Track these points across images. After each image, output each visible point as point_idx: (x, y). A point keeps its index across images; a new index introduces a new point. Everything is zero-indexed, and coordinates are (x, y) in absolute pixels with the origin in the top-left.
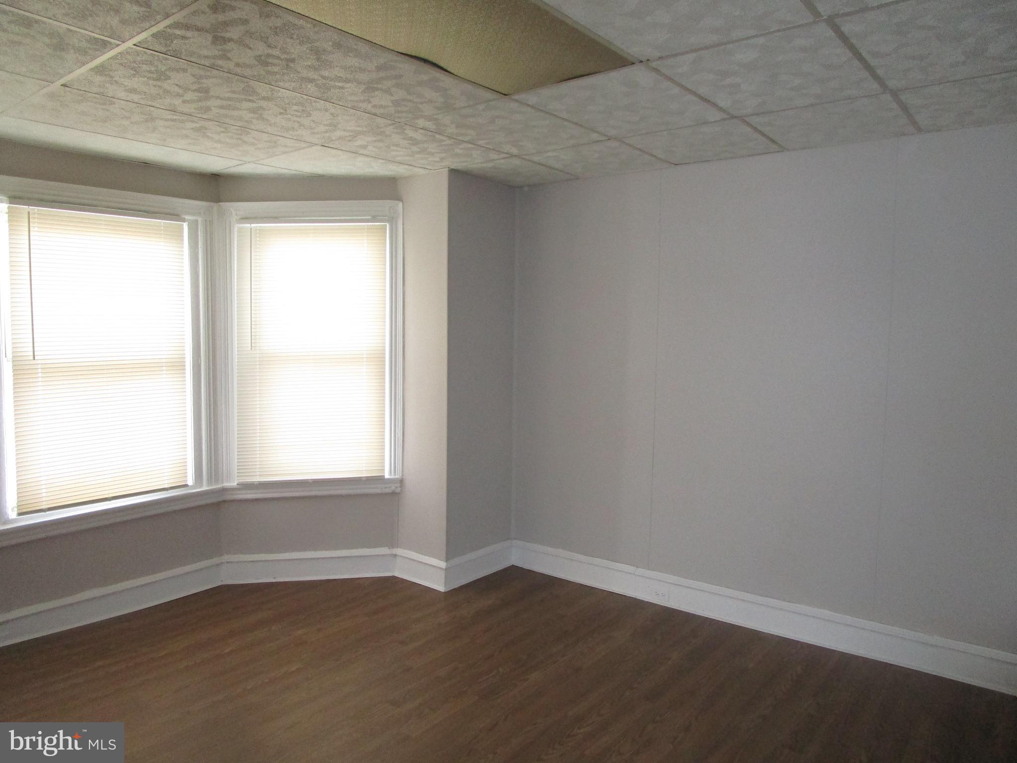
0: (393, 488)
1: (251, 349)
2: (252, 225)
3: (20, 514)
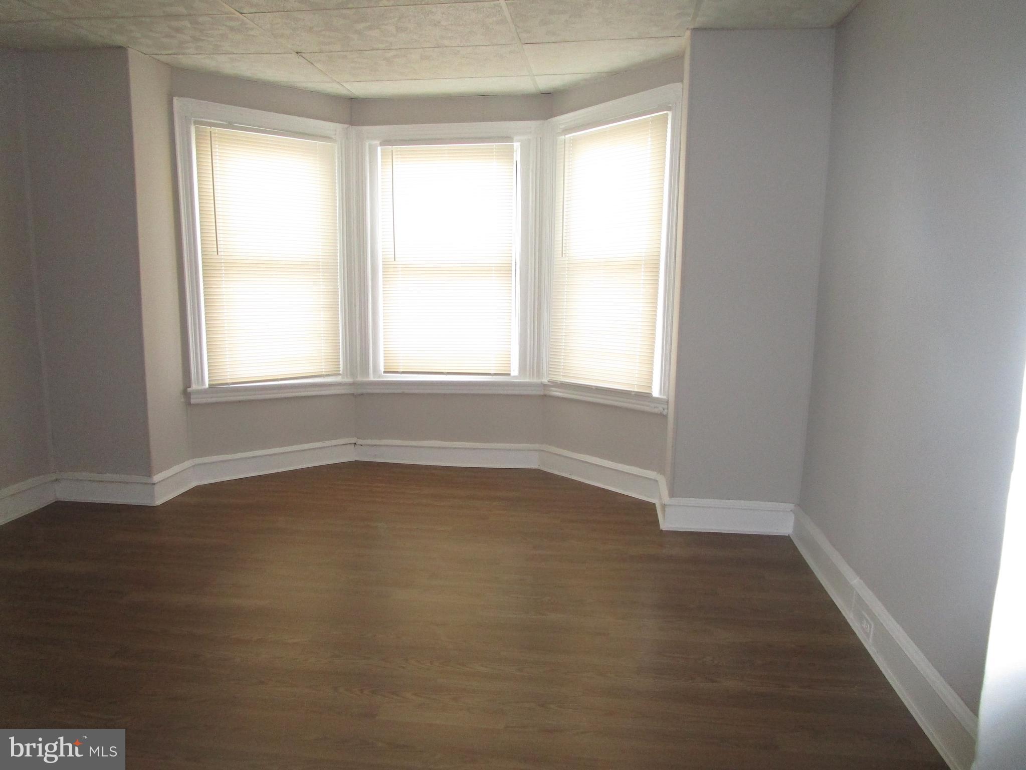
0: (659, 409)
1: (562, 256)
2: (567, 136)
3: (385, 372)
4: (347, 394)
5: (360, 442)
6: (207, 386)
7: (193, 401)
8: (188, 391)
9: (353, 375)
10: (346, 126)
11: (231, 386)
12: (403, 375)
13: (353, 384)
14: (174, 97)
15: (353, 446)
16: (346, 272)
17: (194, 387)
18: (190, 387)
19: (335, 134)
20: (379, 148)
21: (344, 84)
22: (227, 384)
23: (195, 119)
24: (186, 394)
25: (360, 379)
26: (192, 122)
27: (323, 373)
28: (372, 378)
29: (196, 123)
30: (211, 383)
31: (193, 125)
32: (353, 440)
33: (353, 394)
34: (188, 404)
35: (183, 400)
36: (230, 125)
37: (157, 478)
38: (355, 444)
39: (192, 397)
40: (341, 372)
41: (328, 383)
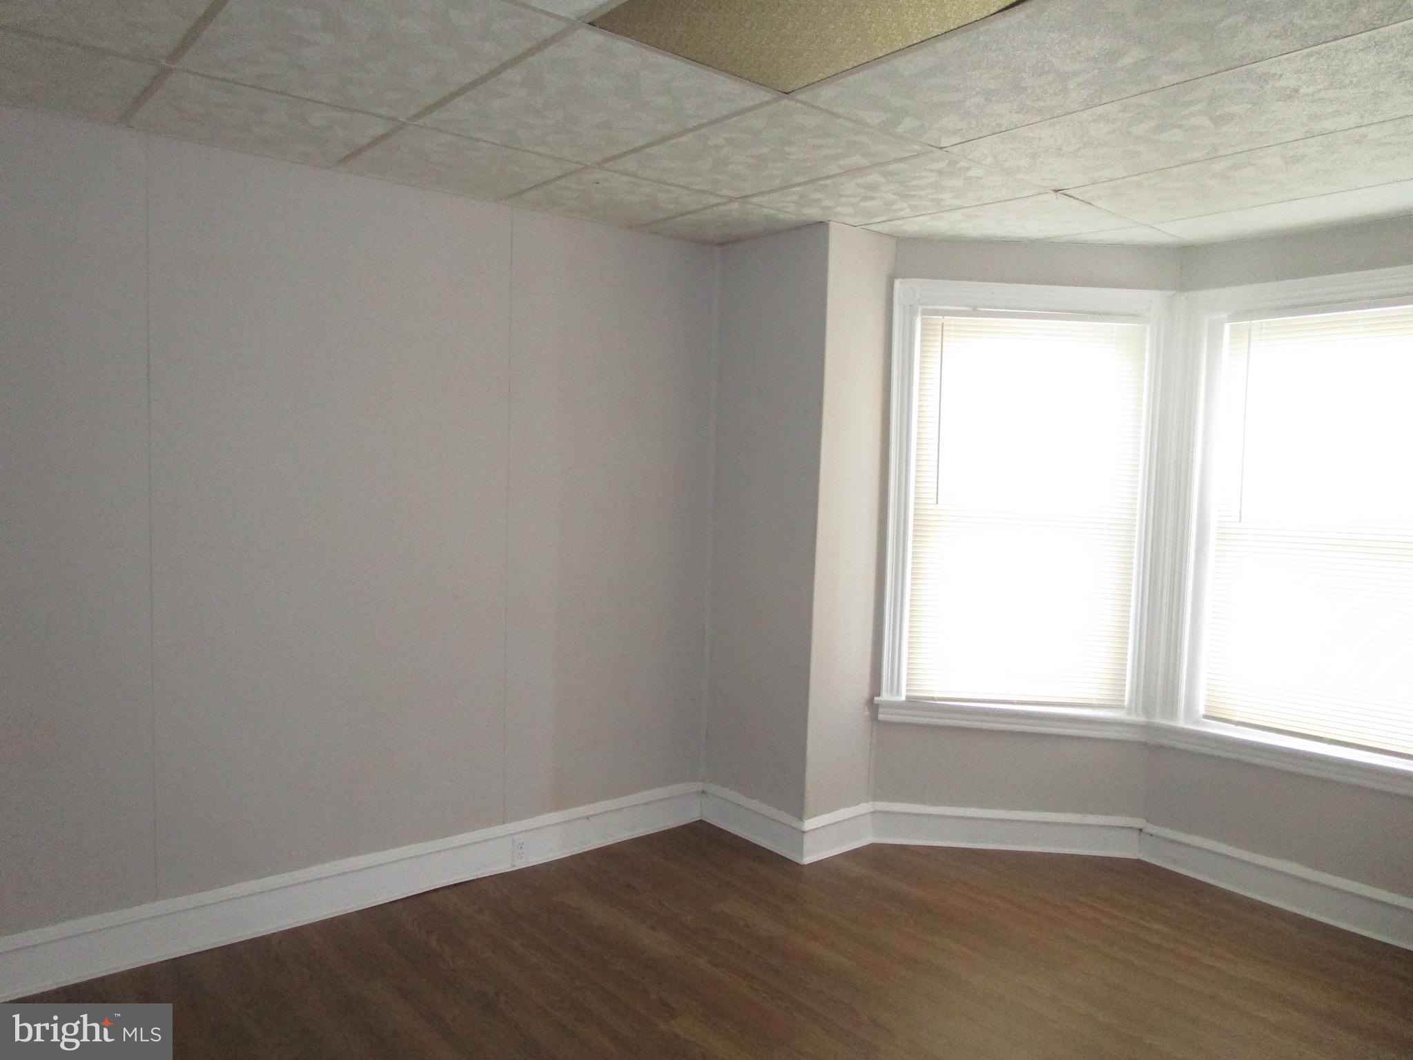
3: (1206, 717)
4: (1133, 742)
5: (1151, 828)
6: (903, 698)
7: (881, 717)
8: (875, 702)
9: (1147, 711)
10: (1169, 293)
11: (938, 702)
12: (1239, 727)
13: (1147, 728)
14: (896, 280)
15: (1136, 833)
16: (1150, 542)
17: (885, 696)
18: (879, 695)
19: (1149, 309)
20: (1227, 327)
21: (1157, 226)
22: (933, 699)
23: (926, 307)
24: (873, 706)
25: (1159, 720)
26: (919, 311)
27: (1093, 702)
28: (1181, 723)
29: (925, 312)
30: (911, 694)
31: (919, 314)
32: (1139, 823)
33: (1146, 744)
34: (874, 718)
35: (867, 713)
36: (975, 312)
37: (809, 824)
38: (1141, 830)
39: (881, 710)
40: (1126, 704)
41: (1100, 718)
